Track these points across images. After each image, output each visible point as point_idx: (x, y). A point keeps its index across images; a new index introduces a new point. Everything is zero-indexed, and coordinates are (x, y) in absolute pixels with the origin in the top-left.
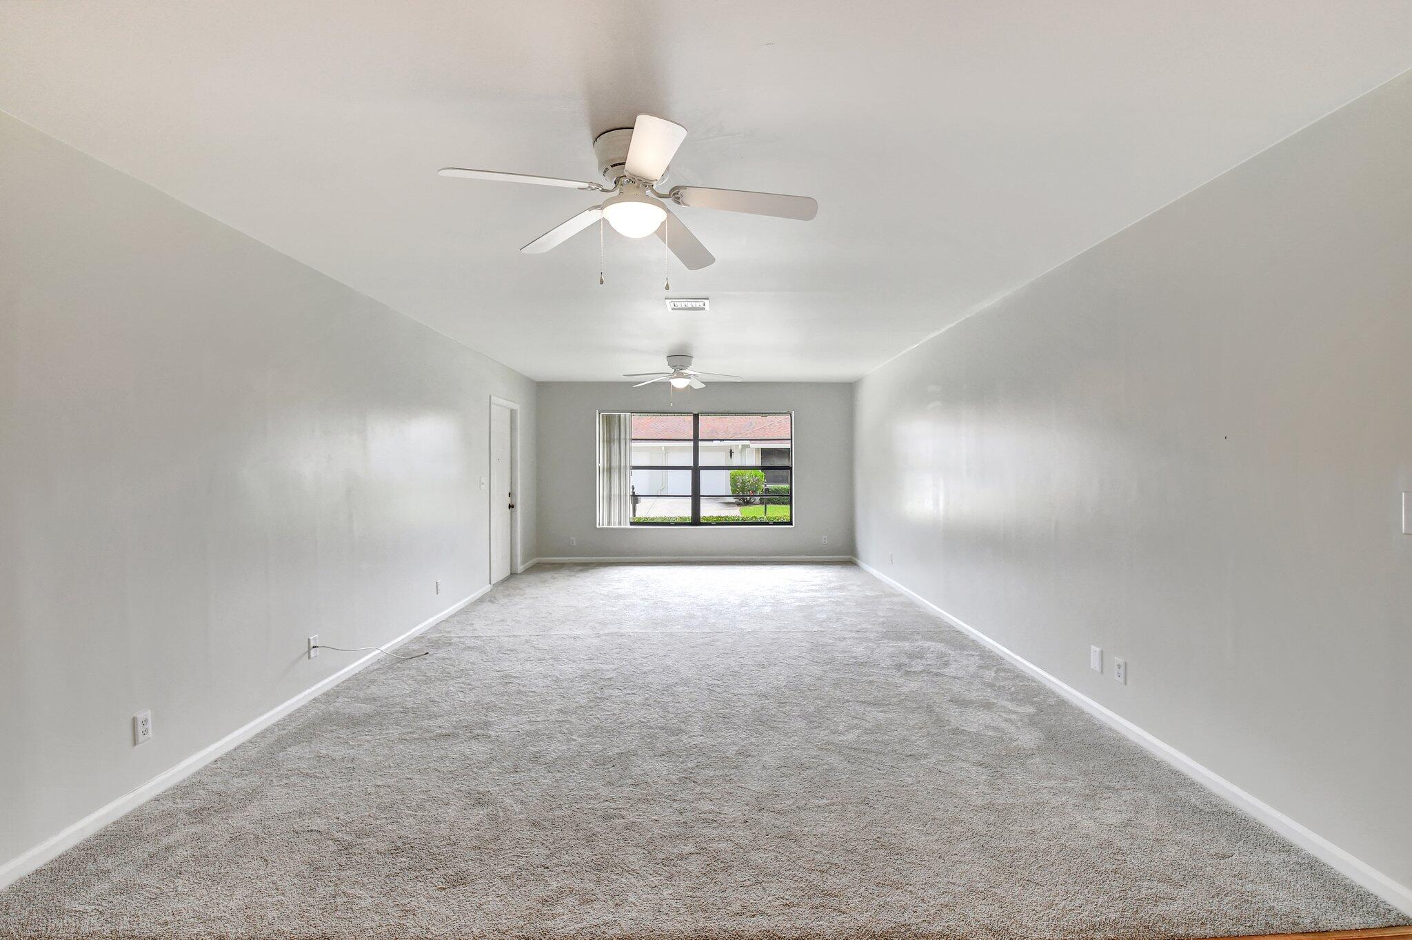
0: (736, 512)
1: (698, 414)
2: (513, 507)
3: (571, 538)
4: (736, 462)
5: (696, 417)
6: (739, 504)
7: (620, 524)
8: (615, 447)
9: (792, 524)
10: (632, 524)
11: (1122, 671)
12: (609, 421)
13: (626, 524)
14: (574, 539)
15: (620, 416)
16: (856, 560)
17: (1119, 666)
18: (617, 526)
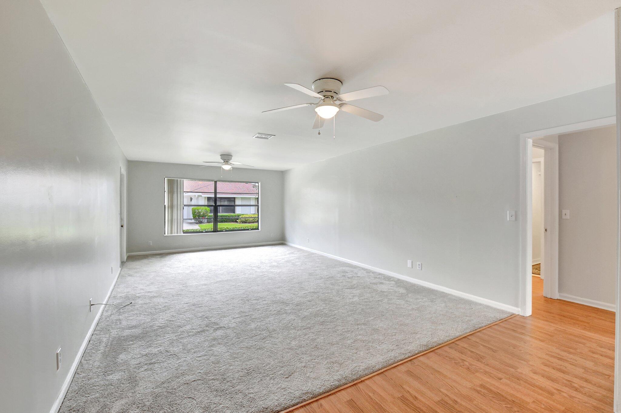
0: (197, 227)
1: (217, 181)
2: (122, 227)
3: (149, 242)
4: (193, 203)
5: (216, 182)
6: (197, 223)
7: (177, 233)
8: (175, 195)
9: (259, 230)
10: (184, 233)
11: (420, 266)
12: (171, 183)
13: (180, 233)
14: (151, 242)
15: (177, 180)
16: (285, 242)
17: (419, 265)
18: (176, 234)
